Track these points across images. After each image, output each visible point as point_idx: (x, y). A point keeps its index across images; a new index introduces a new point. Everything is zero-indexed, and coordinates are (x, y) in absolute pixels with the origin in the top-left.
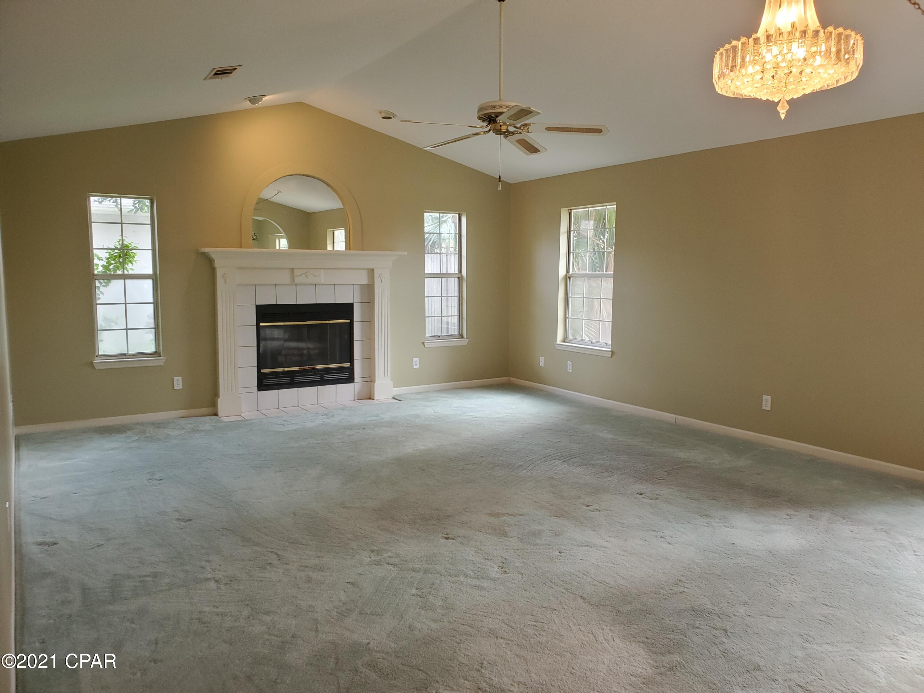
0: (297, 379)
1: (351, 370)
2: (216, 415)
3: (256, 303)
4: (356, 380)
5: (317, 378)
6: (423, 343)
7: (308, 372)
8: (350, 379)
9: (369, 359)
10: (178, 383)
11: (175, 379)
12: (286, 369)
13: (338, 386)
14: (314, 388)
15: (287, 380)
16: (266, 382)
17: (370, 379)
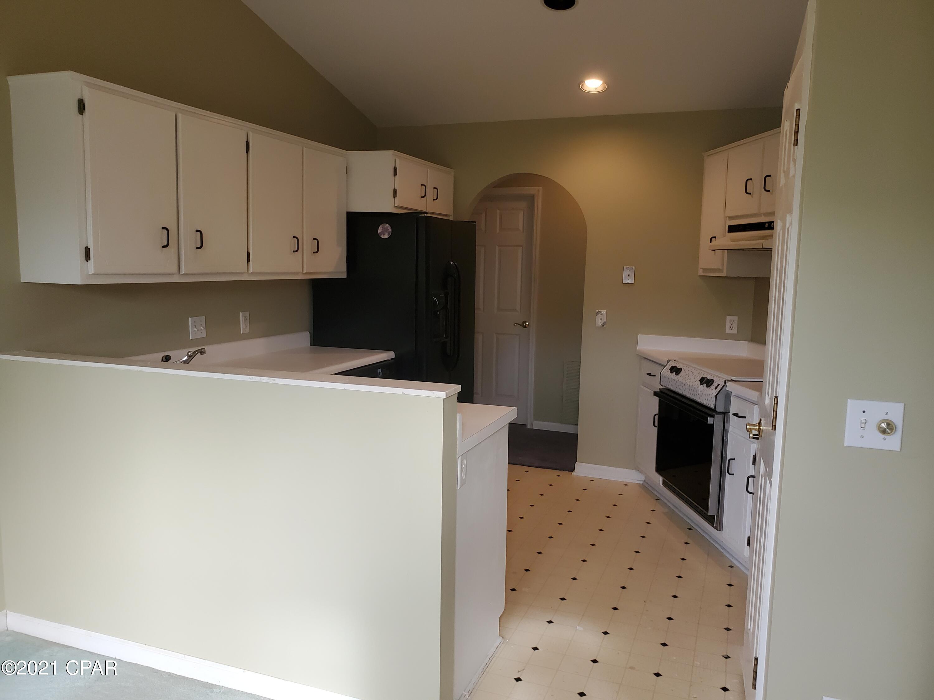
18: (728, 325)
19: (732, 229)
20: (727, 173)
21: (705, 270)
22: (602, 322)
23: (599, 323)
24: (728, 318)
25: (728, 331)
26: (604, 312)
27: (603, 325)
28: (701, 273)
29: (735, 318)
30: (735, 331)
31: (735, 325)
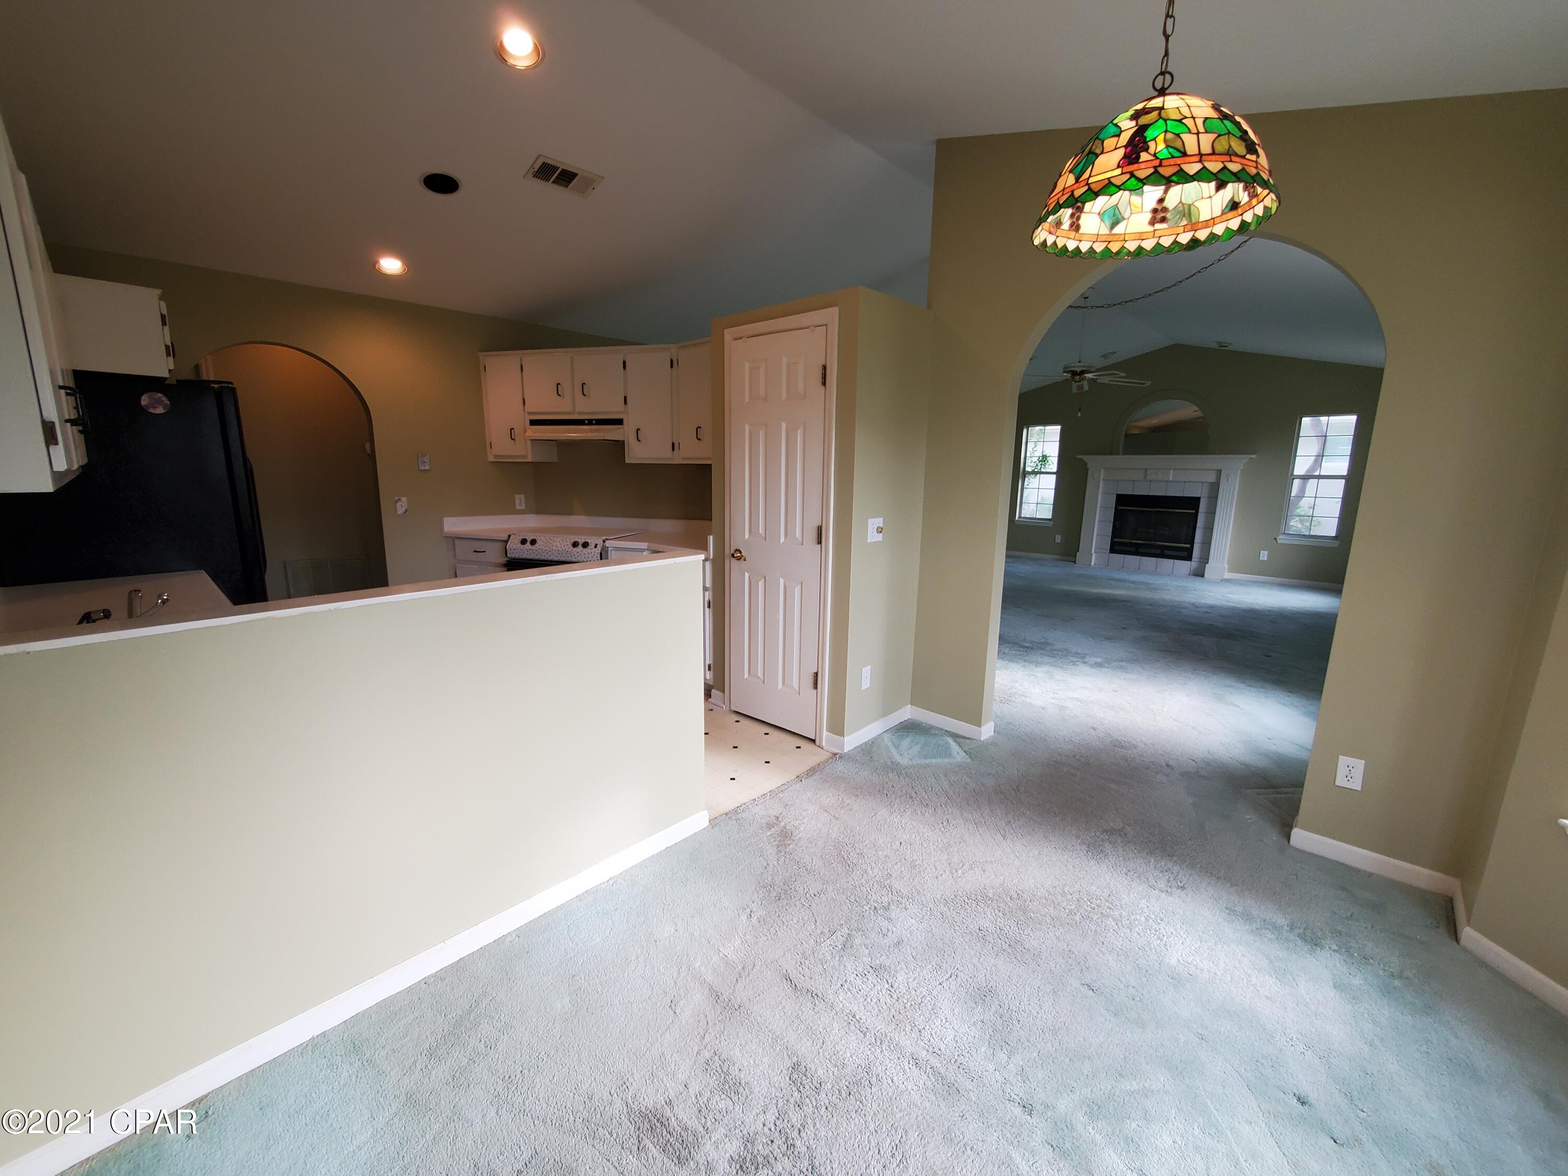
0: (1141, 550)
1: (1190, 551)
2: (1075, 562)
3: (1117, 491)
4: (1193, 559)
5: (1158, 552)
6: (1276, 539)
7: (1151, 546)
8: (1189, 558)
9: (1207, 543)
10: (1058, 539)
11: (1057, 536)
12: (1133, 541)
13: (1176, 561)
14: (1154, 559)
15: (1133, 549)
16: (1116, 547)
17: (1205, 559)
18: (517, 502)
19: (533, 423)
20: (522, 374)
21: (496, 456)
22: (404, 509)
23: (400, 511)
24: (517, 497)
25: (518, 507)
26: (404, 499)
27: (405, 512)
28: (491, 459)
29: (522, 496)
30: (523, 507)
31: (523, 501)
